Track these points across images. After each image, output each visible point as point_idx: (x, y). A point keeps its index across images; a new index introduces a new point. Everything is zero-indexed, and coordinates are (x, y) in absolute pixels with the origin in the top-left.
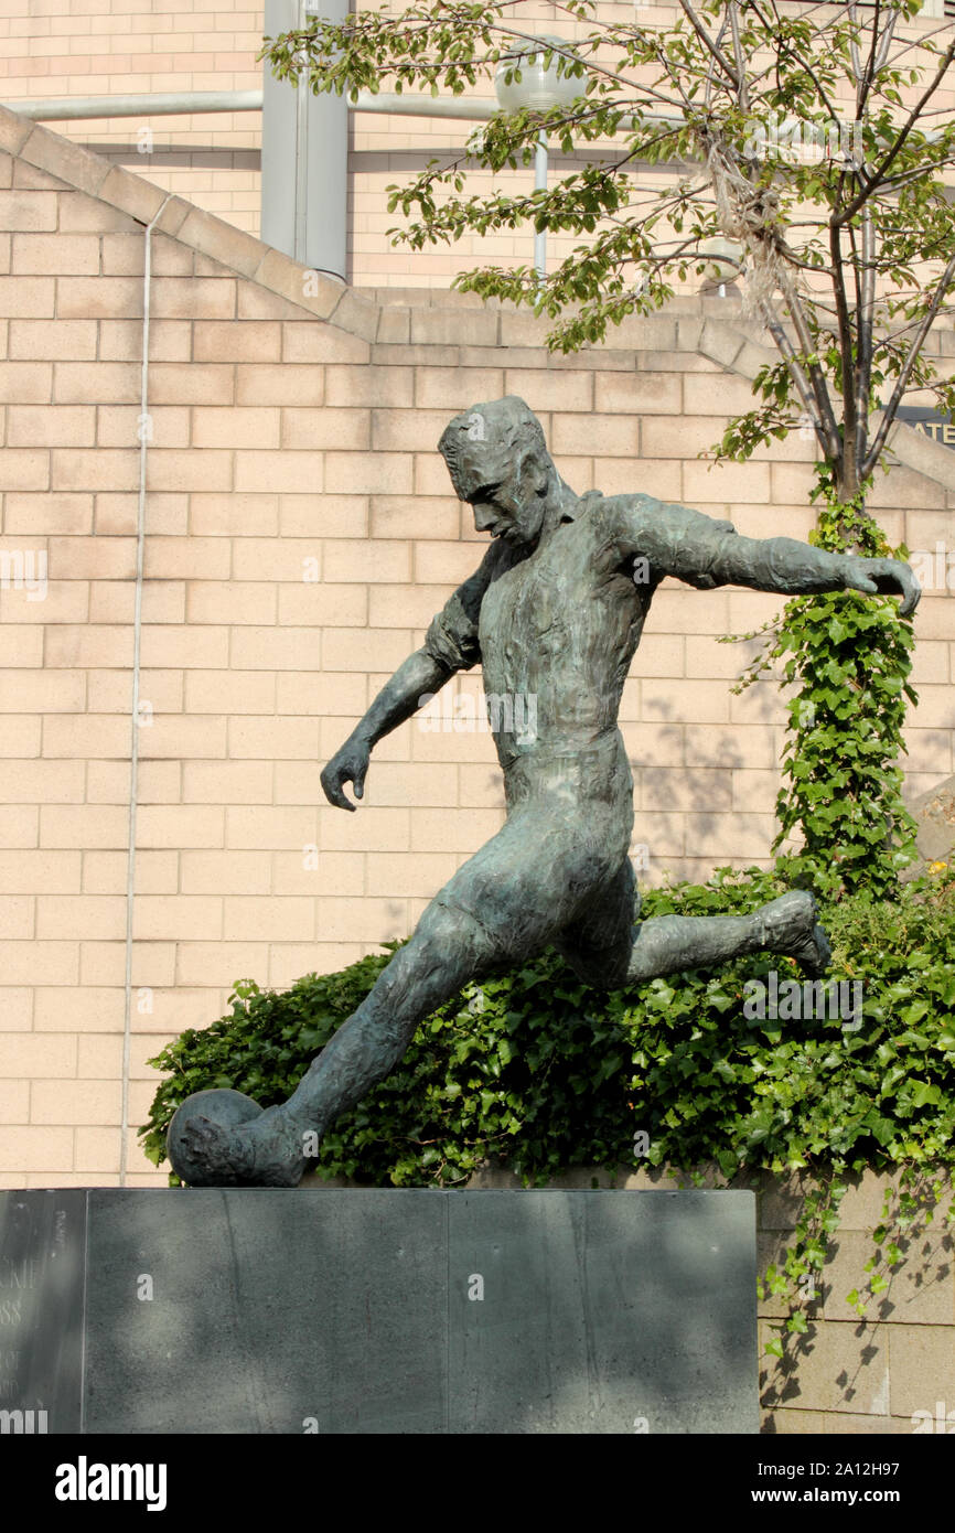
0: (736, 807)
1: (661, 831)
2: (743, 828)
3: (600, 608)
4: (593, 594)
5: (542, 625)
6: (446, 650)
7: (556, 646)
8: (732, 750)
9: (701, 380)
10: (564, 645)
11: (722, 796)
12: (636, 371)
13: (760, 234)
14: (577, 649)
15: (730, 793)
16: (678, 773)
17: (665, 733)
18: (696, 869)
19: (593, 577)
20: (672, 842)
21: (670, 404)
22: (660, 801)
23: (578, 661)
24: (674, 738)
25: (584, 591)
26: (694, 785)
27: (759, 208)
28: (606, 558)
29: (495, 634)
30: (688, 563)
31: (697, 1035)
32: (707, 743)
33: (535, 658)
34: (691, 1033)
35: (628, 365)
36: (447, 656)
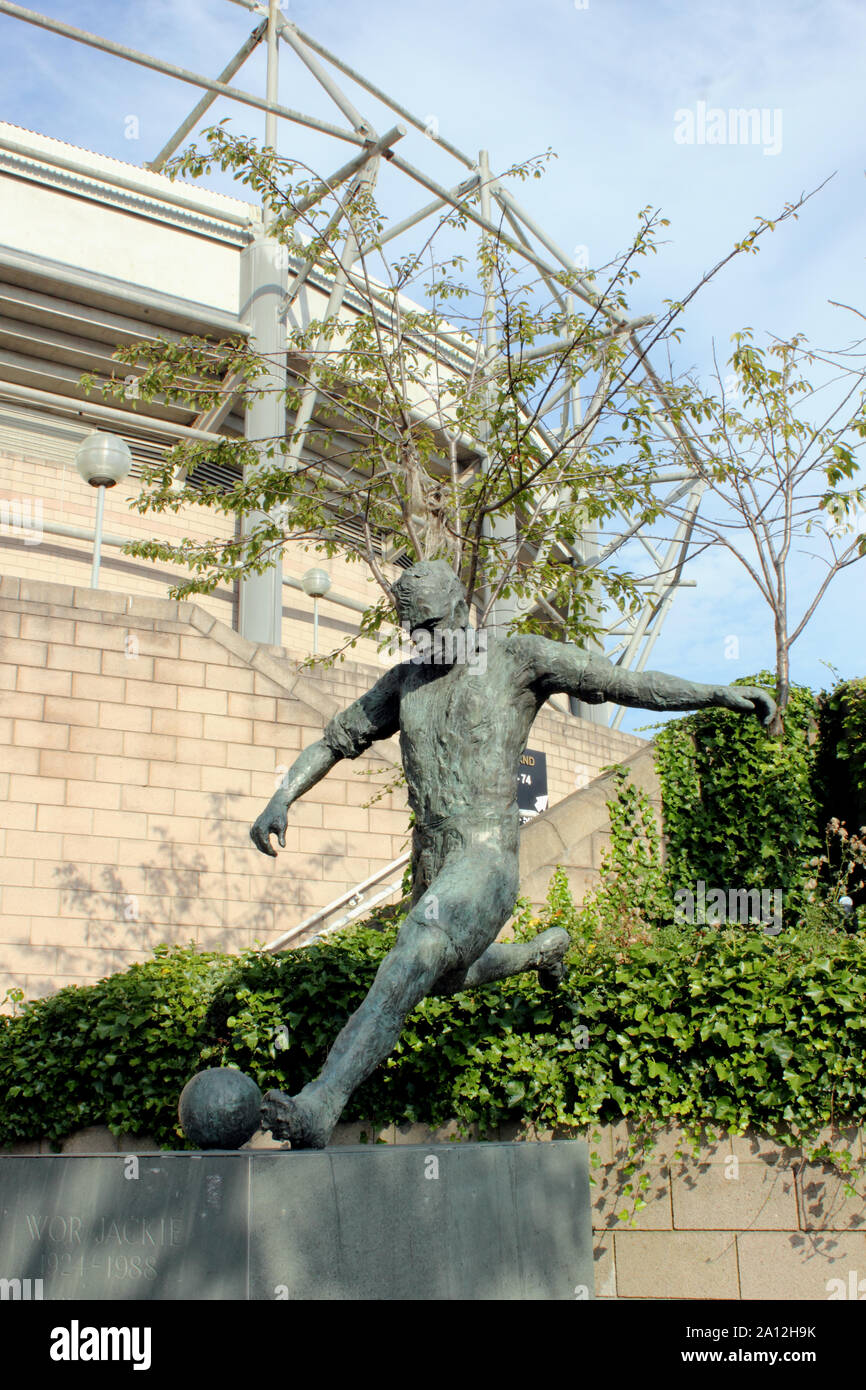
0: (202, 895)
1: (157, 908)
2: (206, 909)
3: (514, 712)
4: (511, 702)
5: (474, 721)
6: (344, 743)
7: (485, 737)
8: (202, 861)
9: (190, 639)
10: (490, 737)
11: (195, 888)
12: (153, 631)
13: (435, 513)
14: (499, 740)
15: (198, 886)
16: (170, 872)
17: (163, 847)
18: (177, 932)
19: (513, 690)
20: (164, 915)
21: (172, 652)
22: (158, 890)
23: (499, 749)
24: (167, 851)
25: (505, 700)
26: (178, 881)
27: (438, 497)
28: (524, 677)
29: (425, 727)
30: (593, 683)
31: (447, 1029)
32: (187, 856)
33: (467, 744)
34: (443, 1028)
35: (149, 627)
36: (344, 747)
